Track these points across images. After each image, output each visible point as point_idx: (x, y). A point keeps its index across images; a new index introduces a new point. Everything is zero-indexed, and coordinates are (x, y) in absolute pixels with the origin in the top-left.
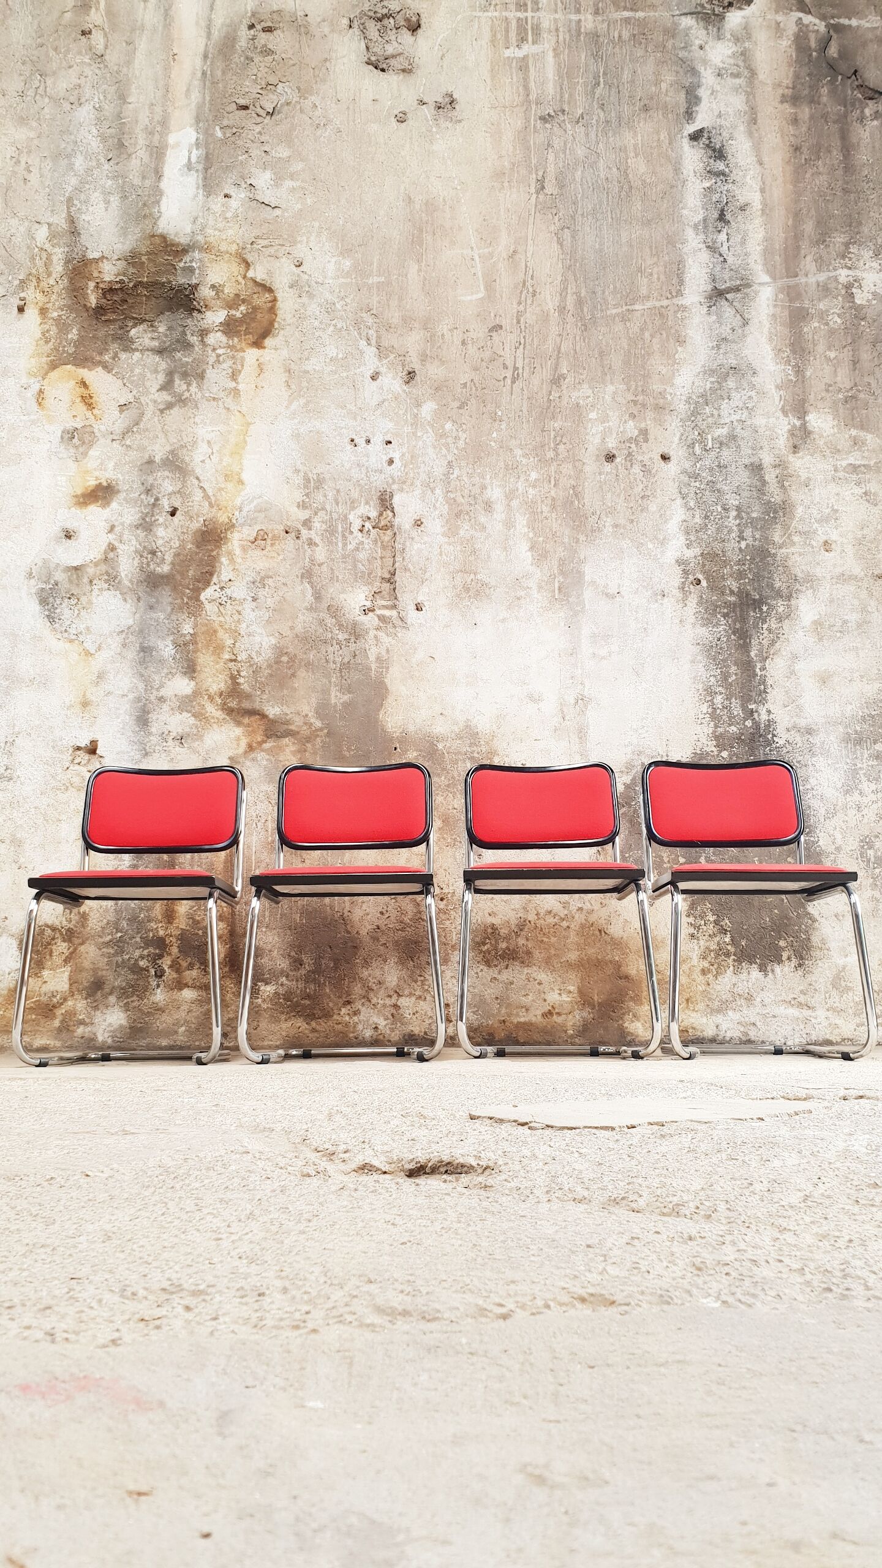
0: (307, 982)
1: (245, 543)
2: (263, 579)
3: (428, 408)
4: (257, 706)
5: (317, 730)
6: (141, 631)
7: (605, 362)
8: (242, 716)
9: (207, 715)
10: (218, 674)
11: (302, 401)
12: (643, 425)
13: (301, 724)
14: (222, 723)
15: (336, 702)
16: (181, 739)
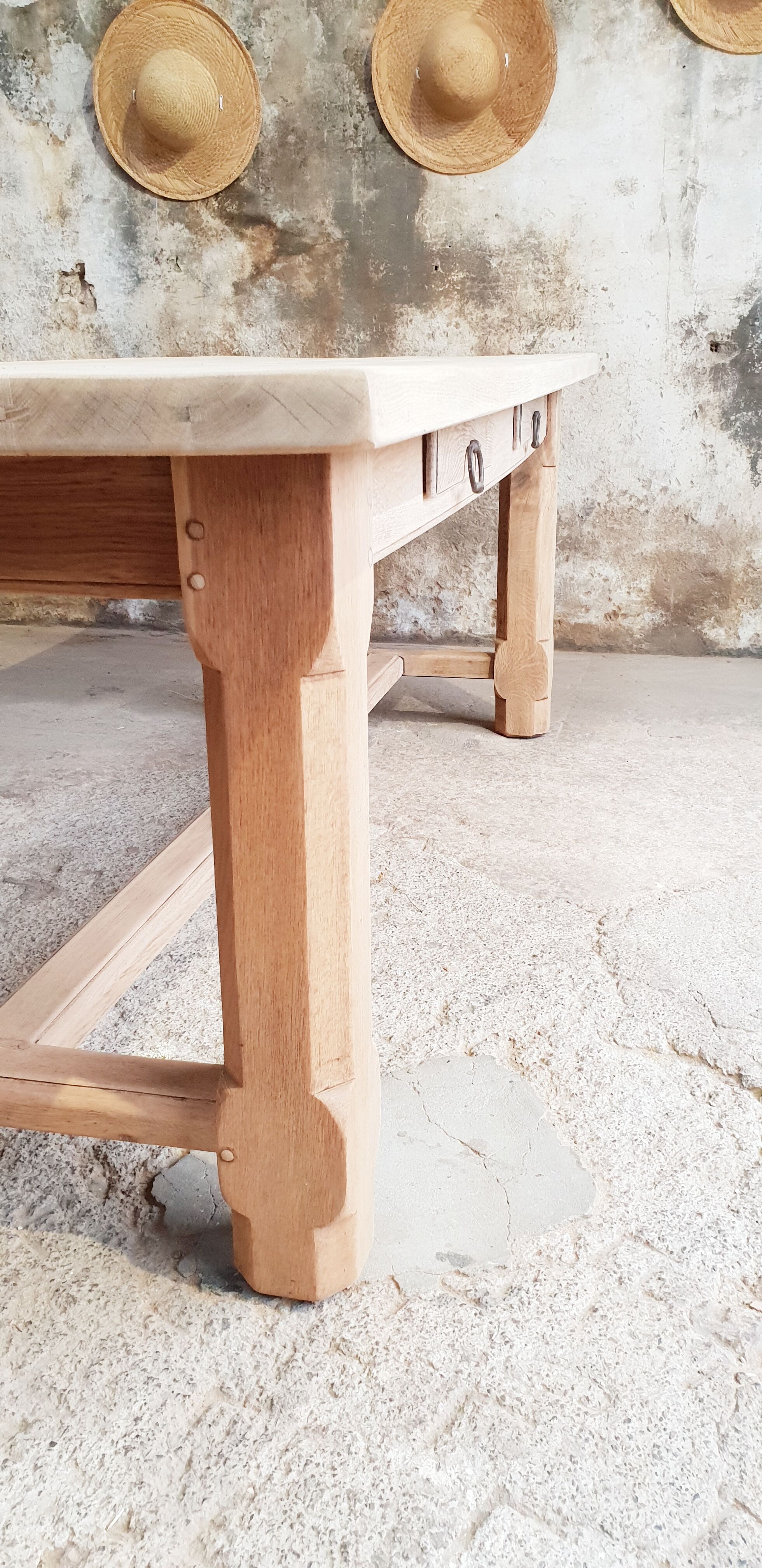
4: (261, 210)
8: (245, 225)
9: (203, 225)
13: (315, 235)
14: (222, 237)
15: (358, 202)
16: (177, 261)
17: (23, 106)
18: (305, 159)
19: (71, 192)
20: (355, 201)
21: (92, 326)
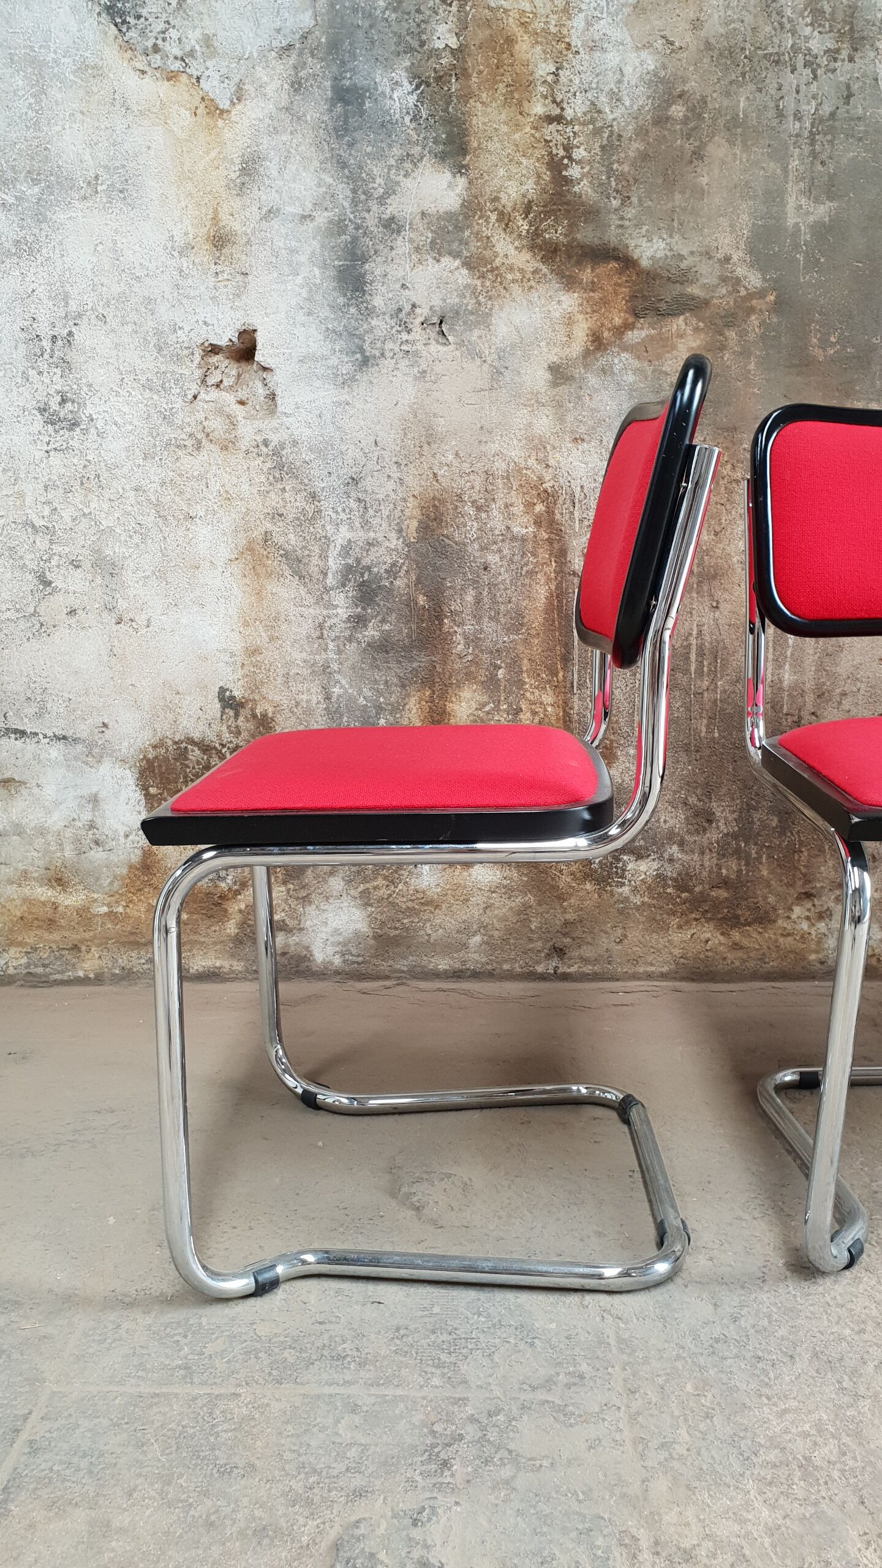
0: (722, 855)
4: (612, 236)
5: (750, 296)
6: (334, 46)
8: (579, 263)
9: (498, 262)
13: (715, 281)
14: (532, 283)
15: (797, 224)
16: (440, 324)
17: (150, 44)
18: (702, 146)
19: (237, 203)
20: (791, 221)
21: (266, 443)
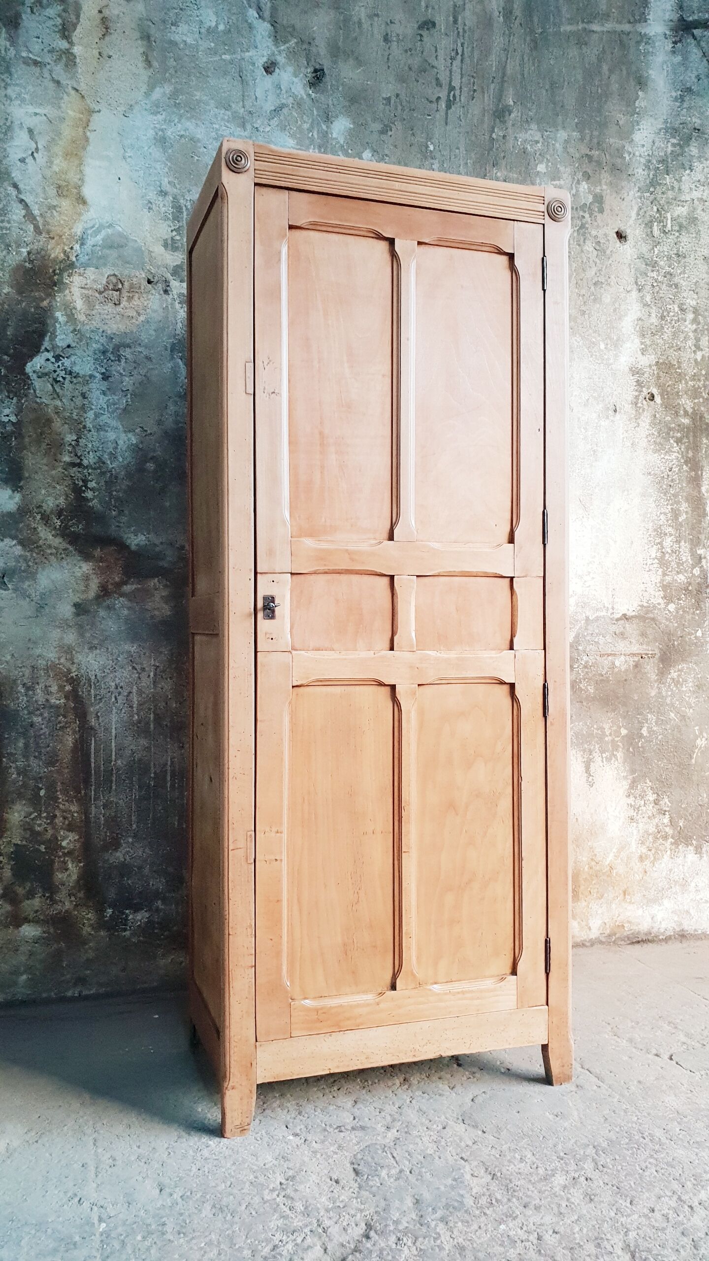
1: (90, 292)
2: (117, 348)
3: (341, 126)
7: (557, 98)
10: (54, 484)
11: (168, 89)
12: (598, 190)
